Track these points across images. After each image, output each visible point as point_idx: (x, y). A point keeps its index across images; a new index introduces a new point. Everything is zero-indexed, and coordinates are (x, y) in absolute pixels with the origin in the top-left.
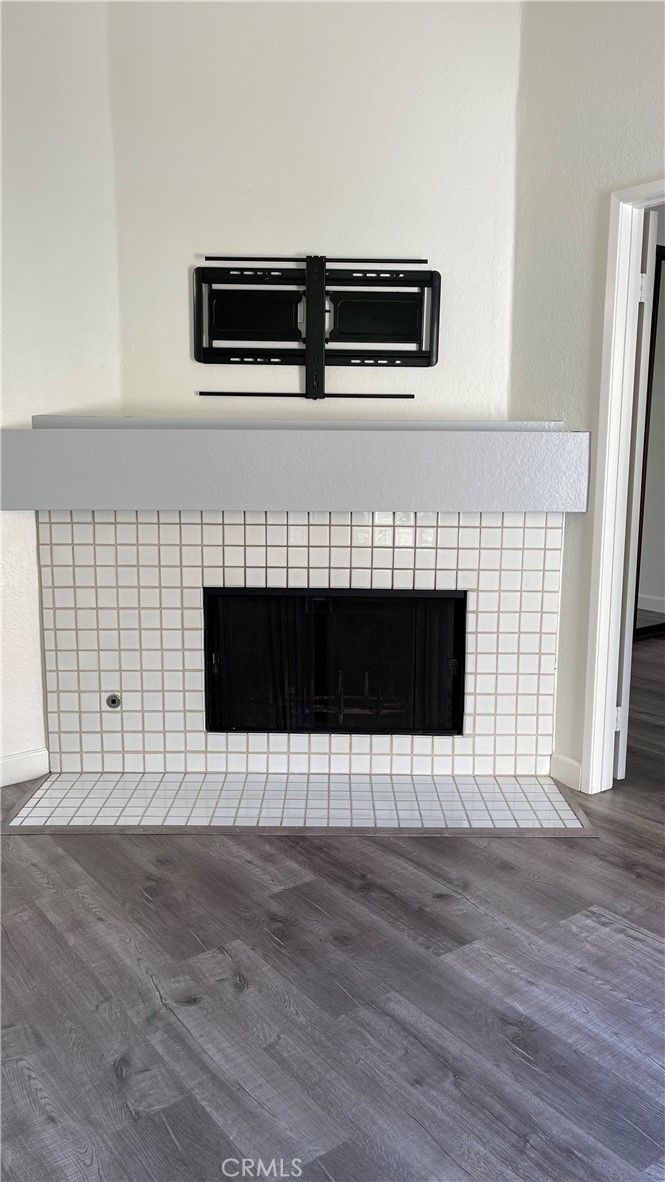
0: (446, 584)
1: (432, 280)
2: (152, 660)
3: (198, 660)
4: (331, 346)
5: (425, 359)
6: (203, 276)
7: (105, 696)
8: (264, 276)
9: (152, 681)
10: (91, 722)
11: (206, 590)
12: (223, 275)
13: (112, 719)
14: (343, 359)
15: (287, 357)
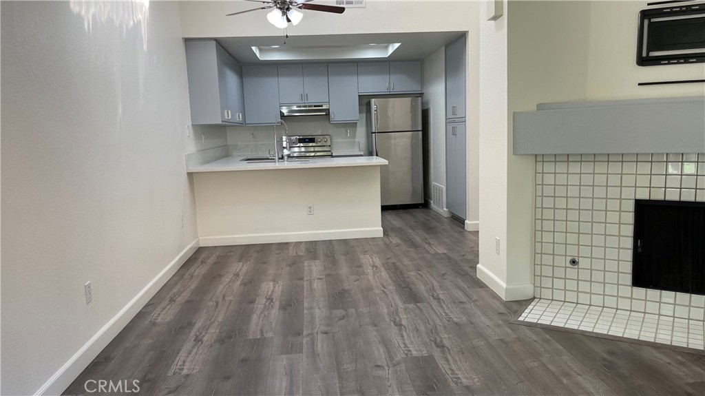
2: (599, 240)
3: (629, 243)
6: (645, 15)
7: (569, 259)
8: (687, 10)
9: (598, 252)
10: (560, 272)
11: (637, 201)
12: (659, 13)
13: (572, 272)
15: (701, 58)
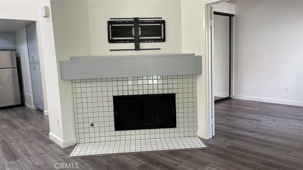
0: (171, 92)
1: (163, 22)
3: (112, 114)
4: (140, 38)
5: (164, 40)
6: (110, 23)
7: (90, 124)
8: (124, 22)
9: (101, 119)
10: (87, 130)
11: (114, 97)
12: (114, 22)
14: (144, 41)
15: (130, 41)
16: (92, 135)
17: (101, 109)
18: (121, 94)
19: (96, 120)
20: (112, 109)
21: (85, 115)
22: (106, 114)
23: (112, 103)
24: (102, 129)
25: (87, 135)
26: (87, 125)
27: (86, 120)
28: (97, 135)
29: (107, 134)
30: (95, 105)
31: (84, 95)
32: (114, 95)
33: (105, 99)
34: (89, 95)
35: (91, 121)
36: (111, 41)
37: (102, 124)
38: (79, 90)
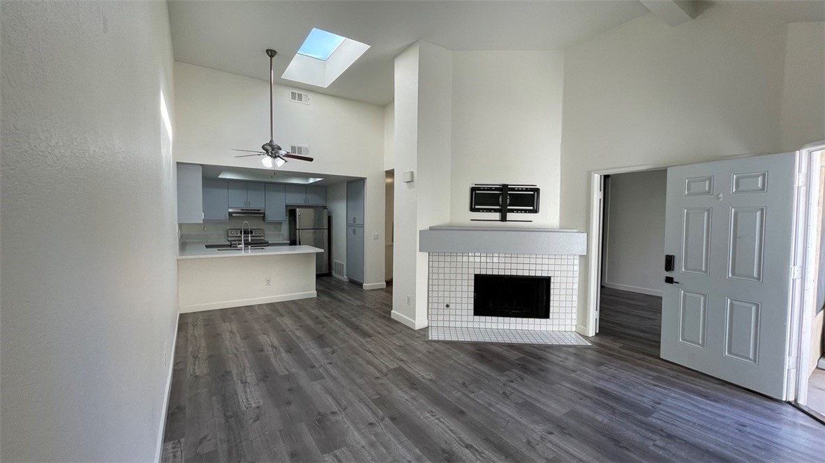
0: (545, 274)
1: (537, 190)
2: (459, 294)
3: (472, 295)
4: (509, 207)
5: (535, 211)
6: (473, 189)
7: (445, 304)
8: (491, 189)
9: (459, 300)
10: (441, 312)
11: (475, 275)
12: (479, 189)
13: (447, 311)
14: (512, 211)
15: (496, 211)
16: (447, 318)
17: (459, 288)
18: (483, 272)
19: (453, 300)
20: (472, 289)
21: (441, 294)
22: (465, 295)
23: (472, 283)
24: (459, 312)
25: (440, 318)
26: (442, 306)
27: (441, 300)
28: (452, 318)
29: (465, 318)
30: (453, 282)
31: (441, 271)
32: (476, 273)
33: (465, 277)
34: (447, 271)
35: (447, 301)
36: (472, 209)
37: (459, 306)
38: (436, 264)
